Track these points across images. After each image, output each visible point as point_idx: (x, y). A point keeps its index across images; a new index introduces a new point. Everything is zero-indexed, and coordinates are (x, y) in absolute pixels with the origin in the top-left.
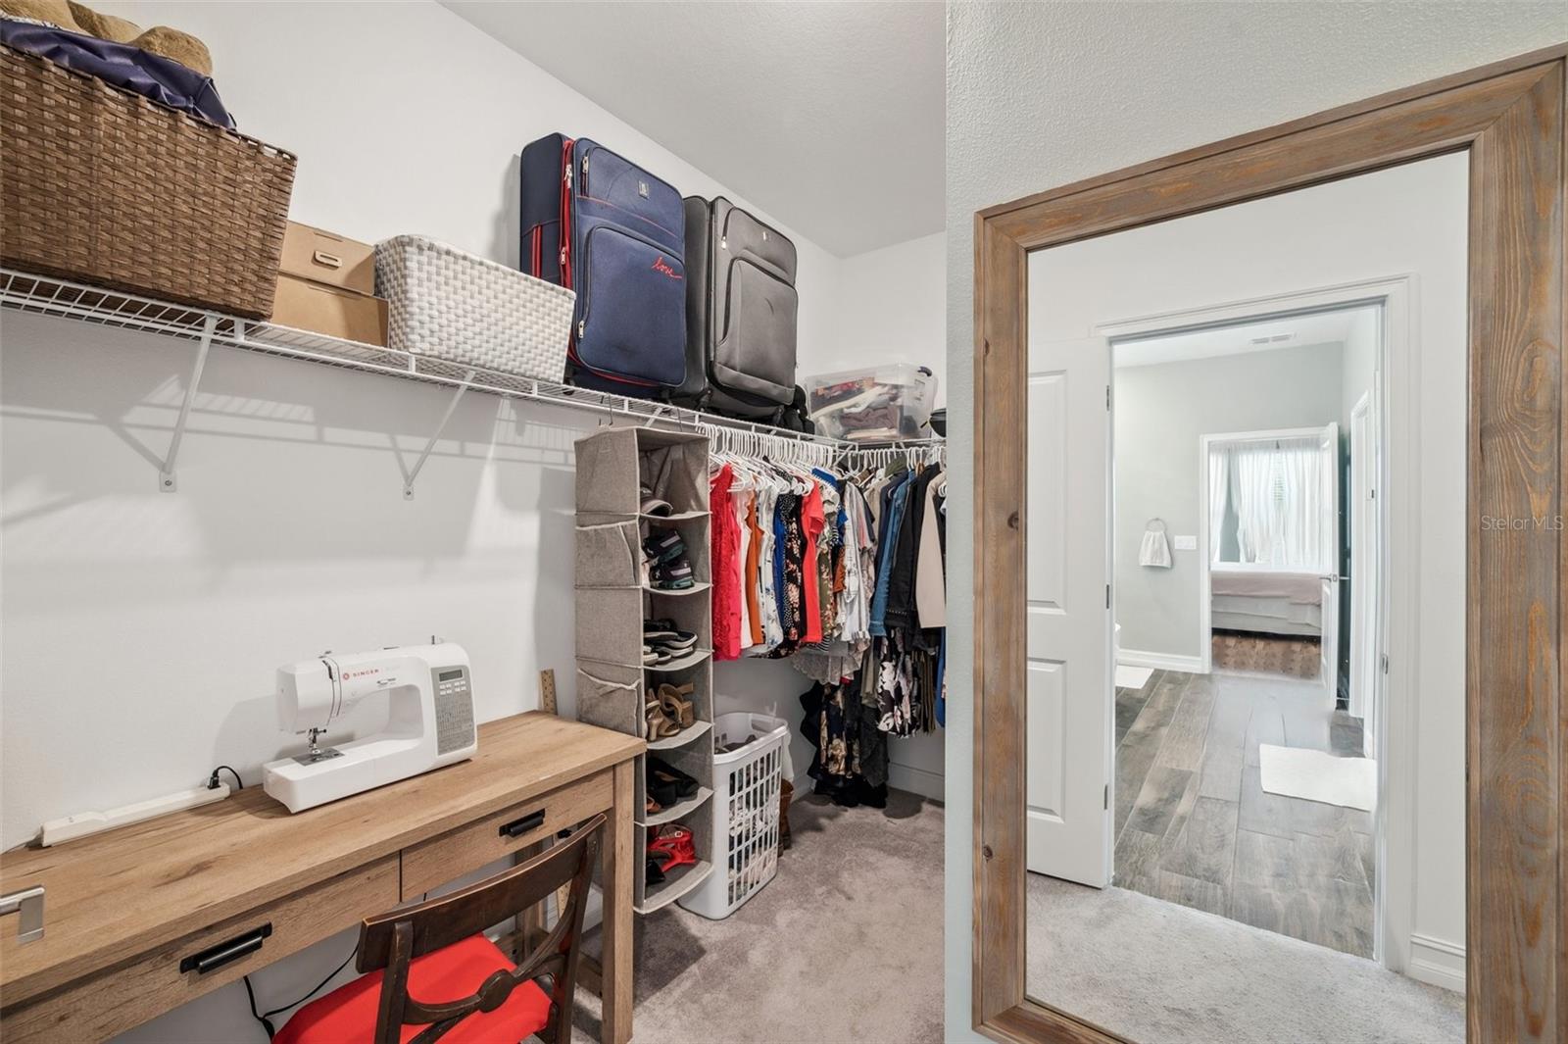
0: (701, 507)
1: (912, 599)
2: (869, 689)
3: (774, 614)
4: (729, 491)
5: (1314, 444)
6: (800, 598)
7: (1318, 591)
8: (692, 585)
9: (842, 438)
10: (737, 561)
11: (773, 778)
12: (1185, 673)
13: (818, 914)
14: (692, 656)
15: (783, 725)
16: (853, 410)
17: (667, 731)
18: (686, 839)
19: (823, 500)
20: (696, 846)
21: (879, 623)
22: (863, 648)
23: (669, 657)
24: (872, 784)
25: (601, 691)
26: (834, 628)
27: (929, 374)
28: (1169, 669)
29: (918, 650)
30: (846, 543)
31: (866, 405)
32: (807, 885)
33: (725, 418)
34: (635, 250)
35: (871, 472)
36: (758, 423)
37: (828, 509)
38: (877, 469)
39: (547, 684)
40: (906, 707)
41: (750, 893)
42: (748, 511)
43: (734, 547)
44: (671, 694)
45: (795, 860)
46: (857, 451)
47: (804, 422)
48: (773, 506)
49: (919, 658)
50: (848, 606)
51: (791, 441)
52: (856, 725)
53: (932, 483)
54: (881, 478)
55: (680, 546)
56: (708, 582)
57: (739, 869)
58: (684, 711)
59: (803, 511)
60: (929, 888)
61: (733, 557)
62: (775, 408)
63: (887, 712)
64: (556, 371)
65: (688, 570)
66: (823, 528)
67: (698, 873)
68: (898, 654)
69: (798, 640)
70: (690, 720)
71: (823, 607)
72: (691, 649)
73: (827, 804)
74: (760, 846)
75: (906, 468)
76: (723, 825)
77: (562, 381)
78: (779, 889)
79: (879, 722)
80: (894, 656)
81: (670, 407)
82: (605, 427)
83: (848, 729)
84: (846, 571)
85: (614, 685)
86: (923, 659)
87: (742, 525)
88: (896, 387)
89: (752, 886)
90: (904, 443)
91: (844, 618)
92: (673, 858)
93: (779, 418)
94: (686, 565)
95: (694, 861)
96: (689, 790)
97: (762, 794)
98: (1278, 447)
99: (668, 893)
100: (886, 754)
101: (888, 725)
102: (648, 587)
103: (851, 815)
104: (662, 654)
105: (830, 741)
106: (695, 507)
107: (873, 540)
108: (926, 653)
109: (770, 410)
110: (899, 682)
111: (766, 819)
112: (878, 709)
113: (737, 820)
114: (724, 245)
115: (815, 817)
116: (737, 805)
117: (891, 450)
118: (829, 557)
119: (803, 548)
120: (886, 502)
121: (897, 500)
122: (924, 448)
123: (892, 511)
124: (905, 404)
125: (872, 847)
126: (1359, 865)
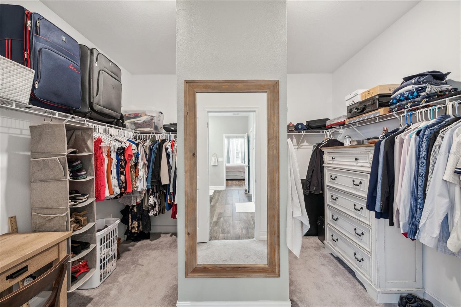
0: (89, 151)
1: (159, 177)
2: (146, 204)
3: (117, 185)
4: (100, 146)
5: (243, 137)
6: (125, 179)
7: (245, 168)
8: (87, 178)
9: (135, 130)
10: (103, 169)
11: (115, 237)
12: (221, 190)
13: (133, 273)
14: (87, 201)
15: (118, 220)
16: (139, 122)
17: (77, 228)
18: (84, 264)
19: (132, 149)
20: (89, 265)
21: (149, 184)
22: (144, 192)
23: (78, 203)
24: (146, 233)
25: (47, 219)
26: (135, 187)
27: (162, 114)
28: (217, 190)
29: (161, 191)
30: (139, 162)
31: (143, 121)
32: (128, 267)
33: (94, 121)
34: (61, 60)
35: (145, 141)
36: (108, 124)
37: (134, 152)
38: (147, 140)
39: (13, 222)
40: (157, 208)
41: (108, 275)
42: (107, 153)
43: (102, 164)
44: (77, 216)
45: (122, 261)
46: (140, 134)
47: (123, 124)
48: (116, 151)
49: (161, 193)
50: (140, 180)
51: (119, 130)
52: (141, 216)
53: (164, 145)
54: (148, 143)
55: (81, 164)
56: (94, 176)
57: (104, 269)
58: (84, 220)
59: (125, 152)
60: (166, 255)
61: (102, 168)
62: (114, 119)
63: (152, 210)
64: (25, 99)
65: (85, 172)
66: (133, 157)
67: (91, 273)
68: (155, 193)
69: (124, 192)
70: (87, 223)
71: (132, 182)
72: (86, 199)
73: (131, 242)
74: (111, 259)
75: (156, 140)
76: (99, 256)
77: (28, 103)
78: (118, 271)
79: (149, 213)
80: (153, 194)
81: (74, 116)
82: (47, 121)
83: (138, 218)
84: (139, 170)
85: (54, 215)
86: (162, 193)
87: (105, 157)
88: (152, 116)
89: (108, 273)
90: (155, 133)
91: (138, 184)
92: (80, 271)
93: (115, 123)
94: (84, 171)
95: (89, 270)
96: (87, 246)
97: (111, 243)
98: (237, 137)
99: (79, 283)
100: (150, 223)
101: (152, 214)
102: (69, 179)
103: (139, 244)
104: (75, 202)
105: (132, 222)
106: (87, 151)
107: (147, 161)
108: (163, 191)
109: (112, 120)
110: (155, 201)
111: (113, 251)
112: (149, 210)
113: (103, 252)
114: (96, 65)
115: (127, 247)
116: (103, 248)
117: (151, 134)
118: (134, 166)
119: (125, 164)
120: (151, 150)
121: (154, 149)
122: (161, 134)
123: (153, 152)
124: (155, 122)
125: (147, 250)
126: (252, 222)
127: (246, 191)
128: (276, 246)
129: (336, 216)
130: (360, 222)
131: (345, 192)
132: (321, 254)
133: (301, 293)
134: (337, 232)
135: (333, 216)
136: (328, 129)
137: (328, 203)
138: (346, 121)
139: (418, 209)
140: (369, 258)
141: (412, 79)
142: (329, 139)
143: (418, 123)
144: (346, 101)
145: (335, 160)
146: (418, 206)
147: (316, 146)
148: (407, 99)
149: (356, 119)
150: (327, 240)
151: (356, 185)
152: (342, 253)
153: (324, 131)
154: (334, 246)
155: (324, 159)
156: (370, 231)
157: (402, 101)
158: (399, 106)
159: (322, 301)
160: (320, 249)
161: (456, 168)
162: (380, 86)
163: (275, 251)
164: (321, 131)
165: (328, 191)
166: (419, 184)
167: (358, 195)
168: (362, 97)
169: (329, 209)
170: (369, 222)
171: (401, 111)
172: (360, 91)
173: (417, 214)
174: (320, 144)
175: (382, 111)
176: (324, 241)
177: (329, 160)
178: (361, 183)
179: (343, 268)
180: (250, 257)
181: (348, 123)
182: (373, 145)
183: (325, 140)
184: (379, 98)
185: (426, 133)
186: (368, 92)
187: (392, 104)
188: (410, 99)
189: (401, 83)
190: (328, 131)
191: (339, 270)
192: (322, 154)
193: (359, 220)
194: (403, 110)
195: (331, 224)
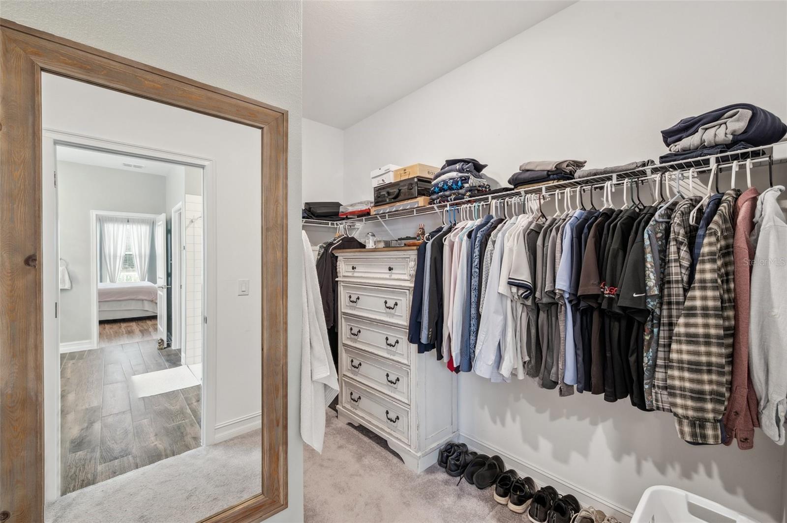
5: (152, 222)
7: (155, 294)
98: (128, 221)
126: (189, 411)
127: (163, 344)
128: (281, 448)
129: (357, 361)
130: (395, 363)
131: (372, 320)
132: (334, 429)
133: (316, 515)
134: (360, 386)
135: (352, 361)
136: (340, 220)
137: (343, 342)
138: (371, 210)
139: (472, 333)
140: (408, 412)
141: (456, 163)
142: (343, 237)
143: (463, 222)
144: (373, 178)
145: (356, 270)
146: (472, 328)
147: (324, 247)
148: (451, 188)
149: (387, 208)
150: (343, 403)
151: (390, 308)
152: (367, 418)
153: (335, 222)
154: (354, 410)
155: (338, 270)
156: (409, 373)
157: (445, 190)
158: (441, 196)
159: (352, 510)
160: (332, 421)
161: (510, 278)
162: (419, 164)
163: (278, 459)
164: (330, 222)
165: (345, 321)
166: (472, 299)
167: (392, 323)
168: (395, 176)
169: (345, 350)
170: (408, 360)
171: (444, 204)
172: (394, 167)
173: (471, 339)
174: (331, 244)
175: (421, 201)
176: (338, 406)
177: (346, 272)
178: (396, 304)
179: (370, 441)
180: (197, 493)
181: (375, 213)
182: (415, 248)
183: (338, 238)
184: (418, 182)
185: (479, 235)
186: (405, 170)
187: (434, 193)
188: (454, 190)
189: (441, 168)
190: (341, 224)
191: (365, 445)
192: (335, 262)
193: (393, 360)
194: (446, 203)
195: (348, 375)
